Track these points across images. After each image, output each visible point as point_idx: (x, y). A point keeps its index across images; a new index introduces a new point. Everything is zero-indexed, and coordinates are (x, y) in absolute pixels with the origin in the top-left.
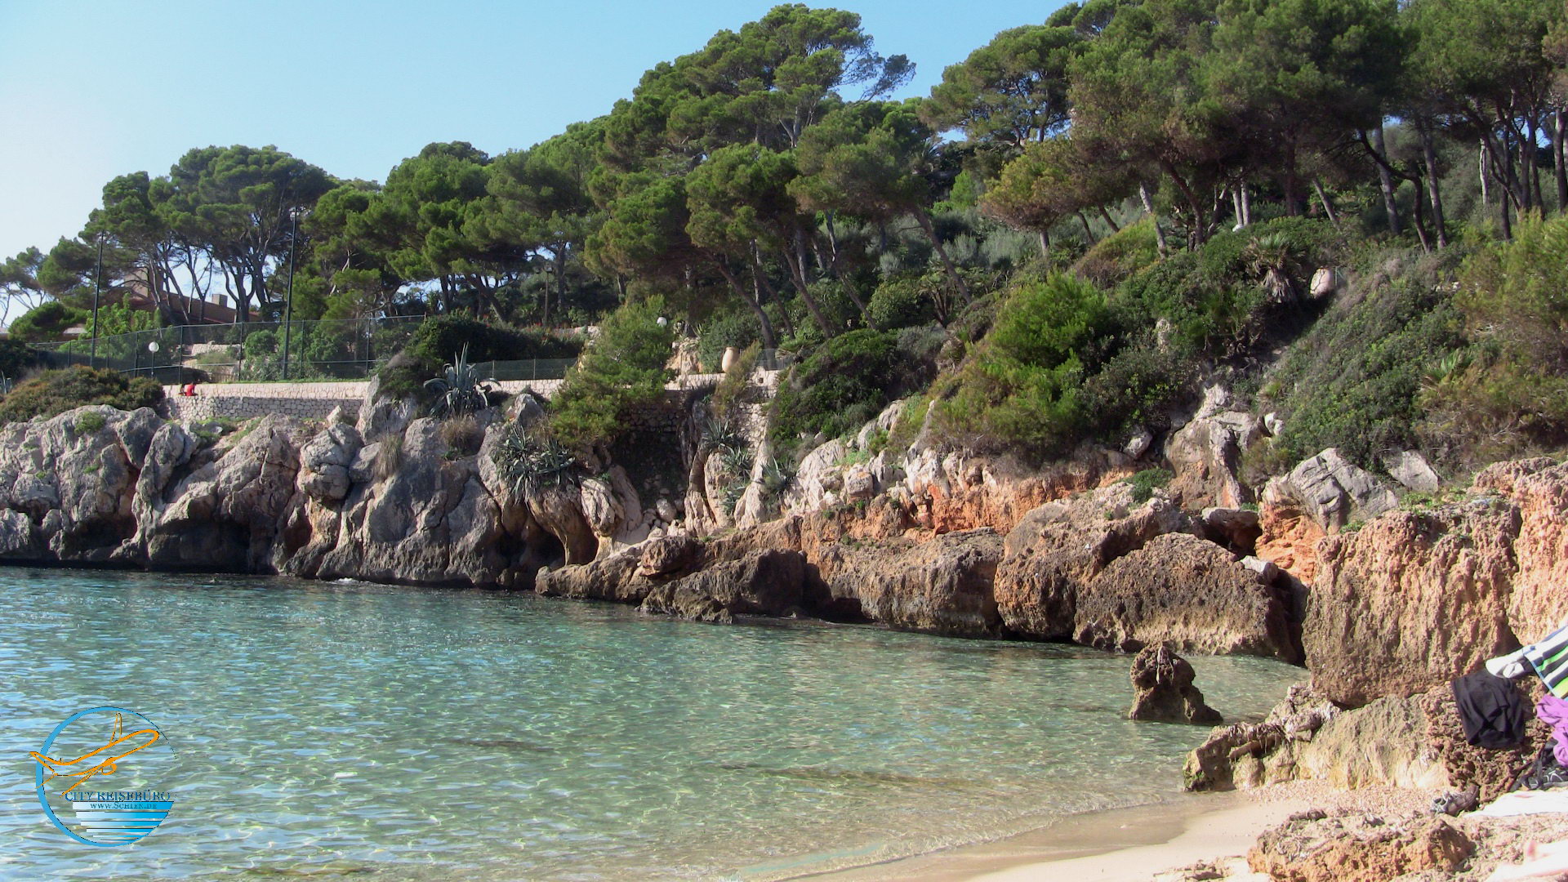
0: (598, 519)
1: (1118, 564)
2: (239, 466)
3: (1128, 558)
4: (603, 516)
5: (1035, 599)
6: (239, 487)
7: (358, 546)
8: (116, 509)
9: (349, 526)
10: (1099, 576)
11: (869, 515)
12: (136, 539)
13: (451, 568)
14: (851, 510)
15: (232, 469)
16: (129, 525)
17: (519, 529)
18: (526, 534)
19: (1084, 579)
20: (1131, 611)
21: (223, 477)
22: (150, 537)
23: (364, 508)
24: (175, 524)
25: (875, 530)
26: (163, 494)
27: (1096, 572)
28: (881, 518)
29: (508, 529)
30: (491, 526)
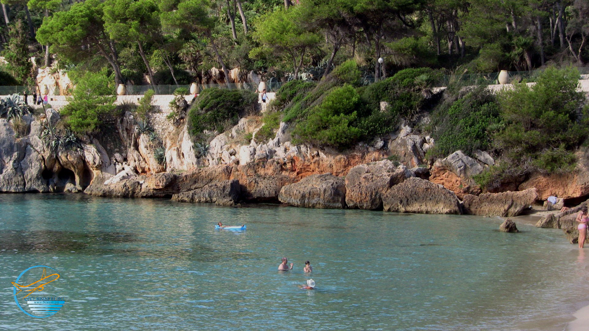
1: (395, 187)
3: (399, 185)
4: (96, 162)
5: (368, 198)
10: (389, 191)
11: (266, 167)
13: (27, 186)
14: (258, 165)
17: (52, 169)
18: (56, 170)
19: (384, 192)
20: (405, 202)
25: (270, 172)
27: (388, 190)
28: (272, 168)
29: (48, 168)
30: (41, 167)
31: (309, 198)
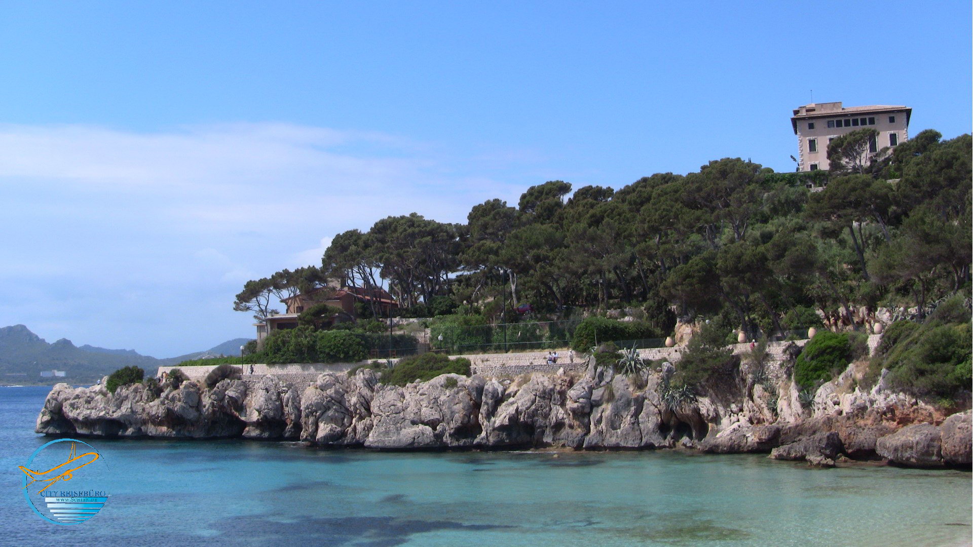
0: (709, 415)
2: (526, 398)
4: (711, 414)
6: (528, 408)
7: (601, 433)
8: (469, 421)
9: (595, 425)
11: (866, 417)
12: (483, 434)
13: (644, 440)
14: (857, 415)
15: (523, 400)
16: (478, 429)
17: (669, 421)
18: (672, 423)
21: (519, 405)
22: (490, 434)
23: (601, 417)
24: (502, 428)
25: (869, 422)
26: (492, 413)
28: (872, 417)
29: (664, 421)
30: (658, 420)
31: (902, 451)
